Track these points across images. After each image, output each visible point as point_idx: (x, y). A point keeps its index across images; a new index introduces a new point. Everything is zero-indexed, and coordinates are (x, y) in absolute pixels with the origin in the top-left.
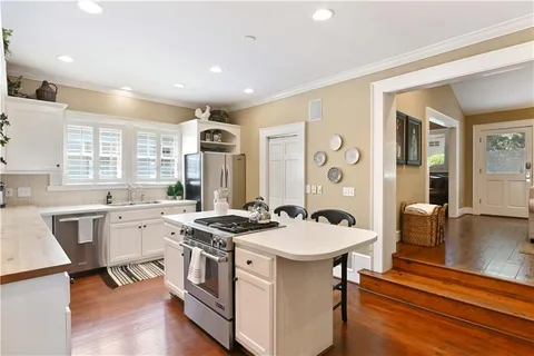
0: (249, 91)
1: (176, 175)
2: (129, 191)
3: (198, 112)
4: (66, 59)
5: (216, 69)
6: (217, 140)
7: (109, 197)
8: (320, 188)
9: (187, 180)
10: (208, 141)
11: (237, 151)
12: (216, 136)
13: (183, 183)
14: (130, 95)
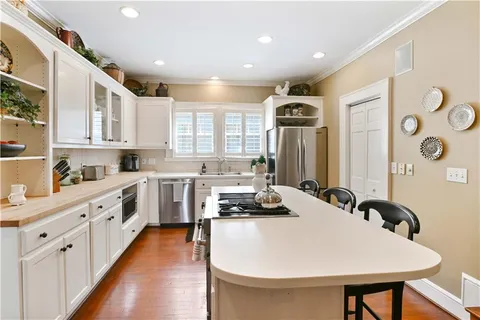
0: (319, 55)
1: (260, 150)
2: (220, 163)
3: (278, 89)
4: (160, 63)
5: (265, 39)
6: (297, 115)
7: (204, 167)
8: (409, 166)
9: (269, 154)
10: (288, 116)
11: (320, 124)
12: (295, 111)
13: (266, 157)
14: (220, 83)
